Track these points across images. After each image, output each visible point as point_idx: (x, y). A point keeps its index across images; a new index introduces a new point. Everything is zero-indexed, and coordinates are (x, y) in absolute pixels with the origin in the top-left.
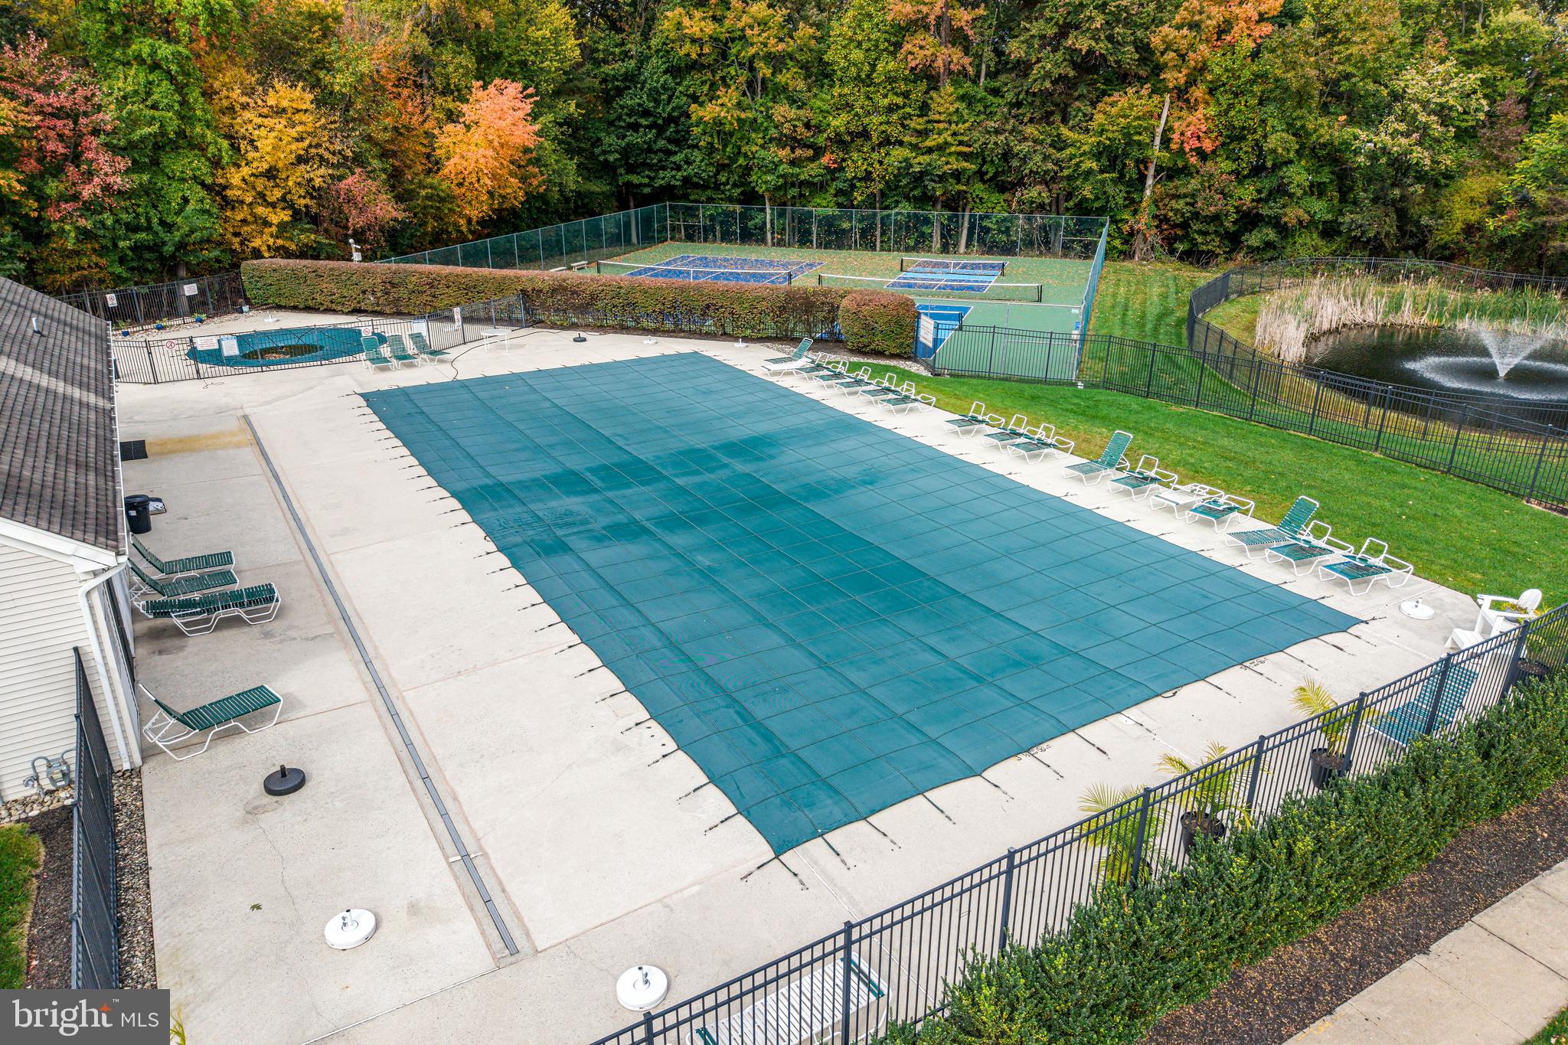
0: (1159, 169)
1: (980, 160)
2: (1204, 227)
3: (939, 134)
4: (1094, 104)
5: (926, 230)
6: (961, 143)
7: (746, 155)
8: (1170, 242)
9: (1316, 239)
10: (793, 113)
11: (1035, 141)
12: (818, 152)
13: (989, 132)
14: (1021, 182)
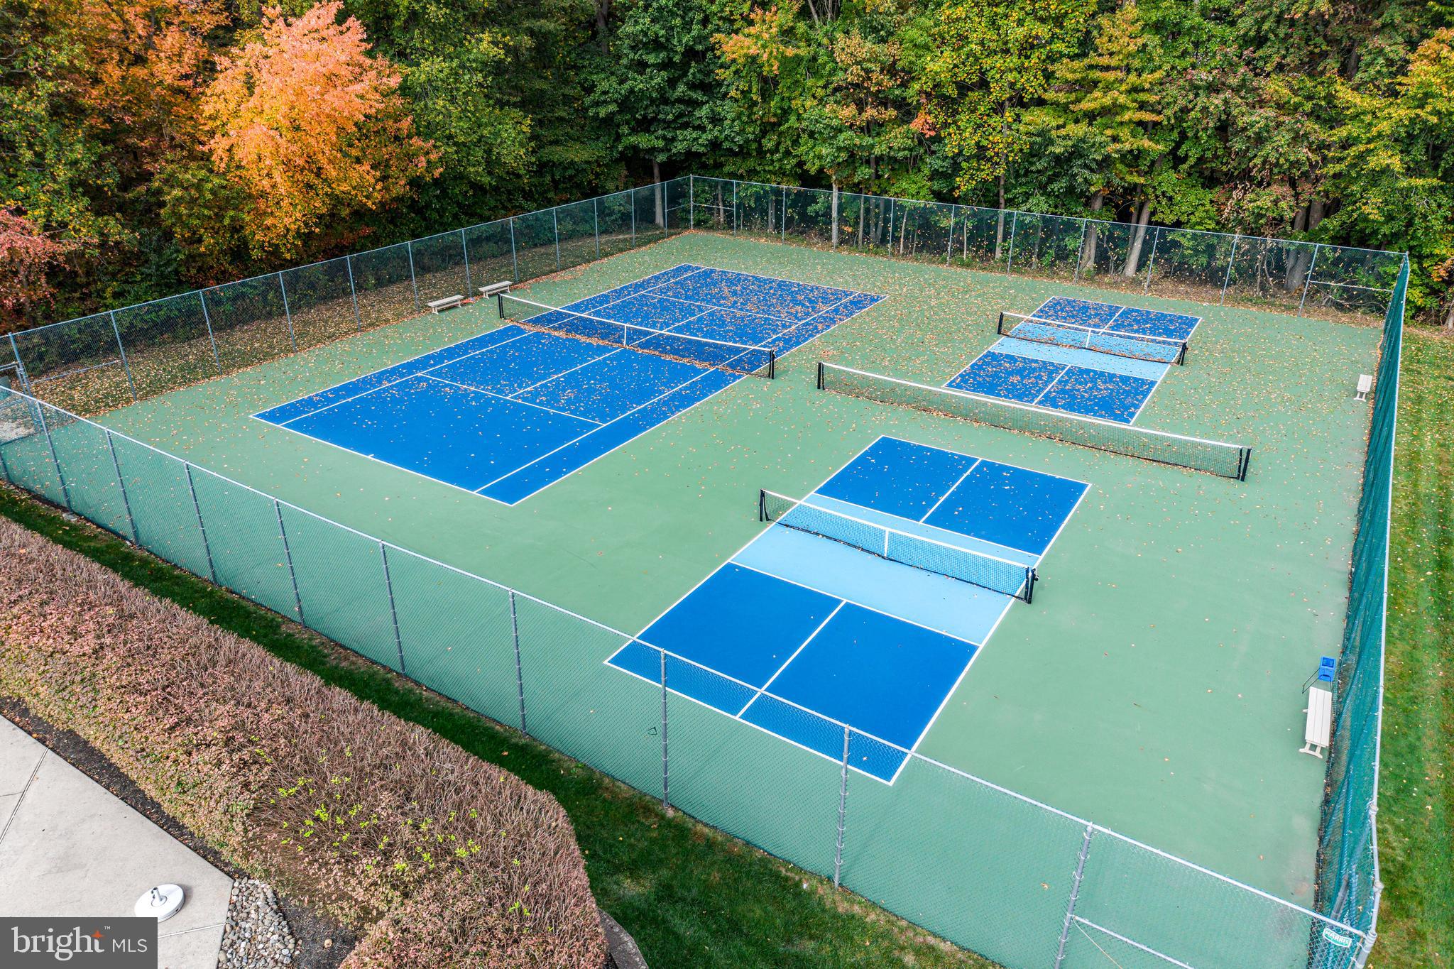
1: (1175, 135)
3: (1108, 88)
5: (1070, 243)
6: (1142, 106)
10: (867, 49)
11: (1280, 106)
12: (907, 111)
13: (1196, 89)
14: (1246, 175)
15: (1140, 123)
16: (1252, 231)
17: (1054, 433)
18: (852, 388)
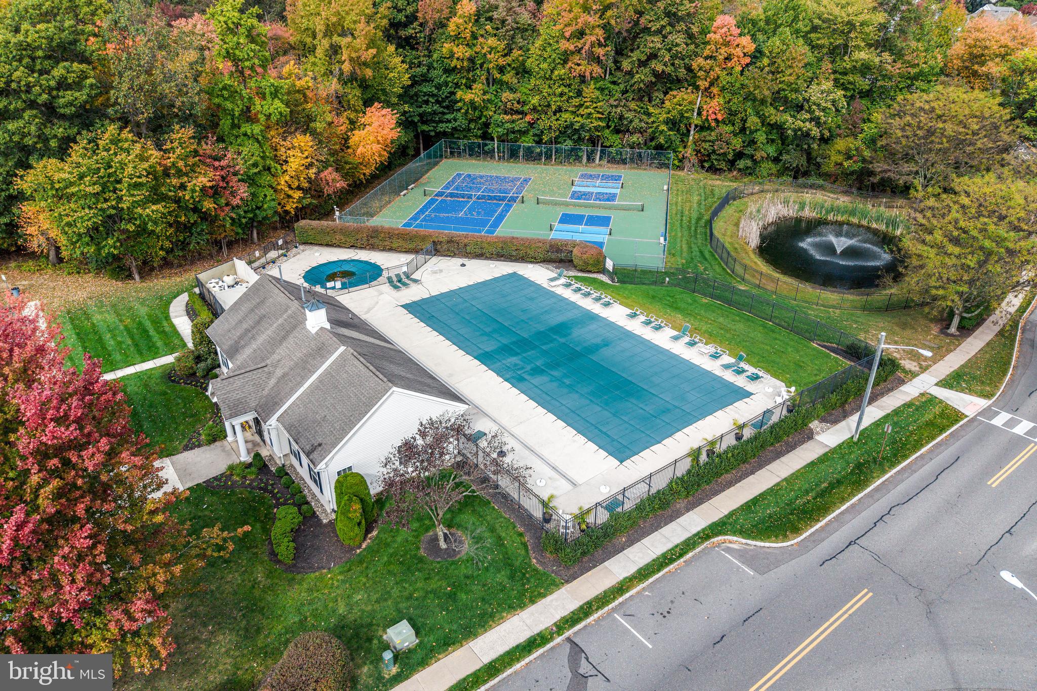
0: (696, 126)
1: (607, 120)
2: (718, 157)
3: (587, 107)
4: (666, 93)
5: (580, 154)
6: (598, 112)
7: (485, 116)
8: (701, 162)
9: (771, 165)
10: (511, 96)
11: (635, 111)
12: (525, 115)
13: (612, 106)
14: (628, 131)
15: (599, 118)
16: (632, 148)
17: (599, 207)
18: (547, 203)
